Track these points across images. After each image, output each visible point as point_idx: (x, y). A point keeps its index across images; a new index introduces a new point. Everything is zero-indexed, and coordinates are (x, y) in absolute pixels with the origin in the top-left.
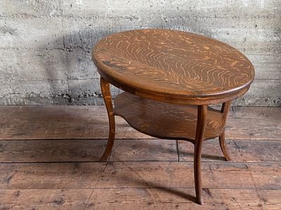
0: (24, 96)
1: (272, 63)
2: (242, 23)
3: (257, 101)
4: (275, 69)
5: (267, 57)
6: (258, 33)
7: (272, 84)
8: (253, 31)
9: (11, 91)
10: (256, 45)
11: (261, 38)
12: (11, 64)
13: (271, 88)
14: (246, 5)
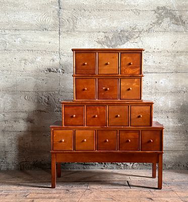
0: (31, 163)
1: (179, 140)
2: (159, 115)
3: (173, 165)
4: (181, 144)
5: (176, 136)
6: (169, 121)
7: (181, 153)
8: (167, 120)
9: (24, 160)
10: (168, 129)
11: (171, 124)
12: (27, 141)
13: (180, 157)
14: (161, 105)
